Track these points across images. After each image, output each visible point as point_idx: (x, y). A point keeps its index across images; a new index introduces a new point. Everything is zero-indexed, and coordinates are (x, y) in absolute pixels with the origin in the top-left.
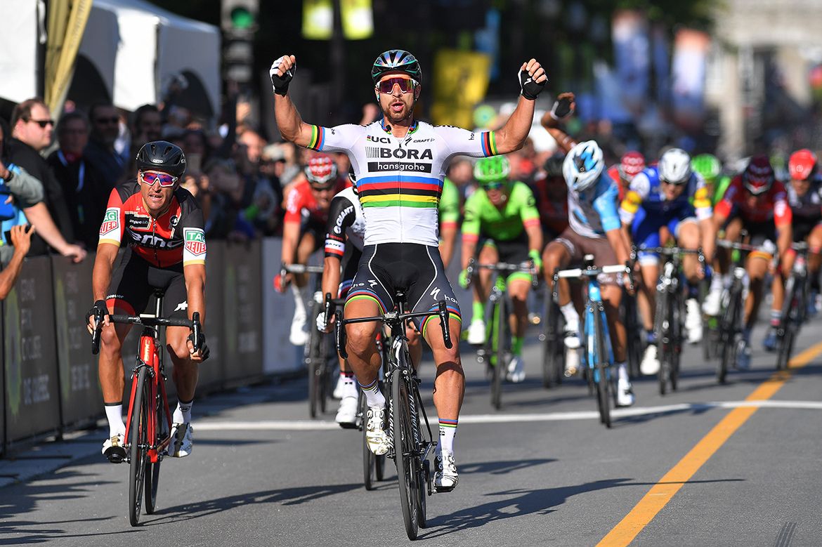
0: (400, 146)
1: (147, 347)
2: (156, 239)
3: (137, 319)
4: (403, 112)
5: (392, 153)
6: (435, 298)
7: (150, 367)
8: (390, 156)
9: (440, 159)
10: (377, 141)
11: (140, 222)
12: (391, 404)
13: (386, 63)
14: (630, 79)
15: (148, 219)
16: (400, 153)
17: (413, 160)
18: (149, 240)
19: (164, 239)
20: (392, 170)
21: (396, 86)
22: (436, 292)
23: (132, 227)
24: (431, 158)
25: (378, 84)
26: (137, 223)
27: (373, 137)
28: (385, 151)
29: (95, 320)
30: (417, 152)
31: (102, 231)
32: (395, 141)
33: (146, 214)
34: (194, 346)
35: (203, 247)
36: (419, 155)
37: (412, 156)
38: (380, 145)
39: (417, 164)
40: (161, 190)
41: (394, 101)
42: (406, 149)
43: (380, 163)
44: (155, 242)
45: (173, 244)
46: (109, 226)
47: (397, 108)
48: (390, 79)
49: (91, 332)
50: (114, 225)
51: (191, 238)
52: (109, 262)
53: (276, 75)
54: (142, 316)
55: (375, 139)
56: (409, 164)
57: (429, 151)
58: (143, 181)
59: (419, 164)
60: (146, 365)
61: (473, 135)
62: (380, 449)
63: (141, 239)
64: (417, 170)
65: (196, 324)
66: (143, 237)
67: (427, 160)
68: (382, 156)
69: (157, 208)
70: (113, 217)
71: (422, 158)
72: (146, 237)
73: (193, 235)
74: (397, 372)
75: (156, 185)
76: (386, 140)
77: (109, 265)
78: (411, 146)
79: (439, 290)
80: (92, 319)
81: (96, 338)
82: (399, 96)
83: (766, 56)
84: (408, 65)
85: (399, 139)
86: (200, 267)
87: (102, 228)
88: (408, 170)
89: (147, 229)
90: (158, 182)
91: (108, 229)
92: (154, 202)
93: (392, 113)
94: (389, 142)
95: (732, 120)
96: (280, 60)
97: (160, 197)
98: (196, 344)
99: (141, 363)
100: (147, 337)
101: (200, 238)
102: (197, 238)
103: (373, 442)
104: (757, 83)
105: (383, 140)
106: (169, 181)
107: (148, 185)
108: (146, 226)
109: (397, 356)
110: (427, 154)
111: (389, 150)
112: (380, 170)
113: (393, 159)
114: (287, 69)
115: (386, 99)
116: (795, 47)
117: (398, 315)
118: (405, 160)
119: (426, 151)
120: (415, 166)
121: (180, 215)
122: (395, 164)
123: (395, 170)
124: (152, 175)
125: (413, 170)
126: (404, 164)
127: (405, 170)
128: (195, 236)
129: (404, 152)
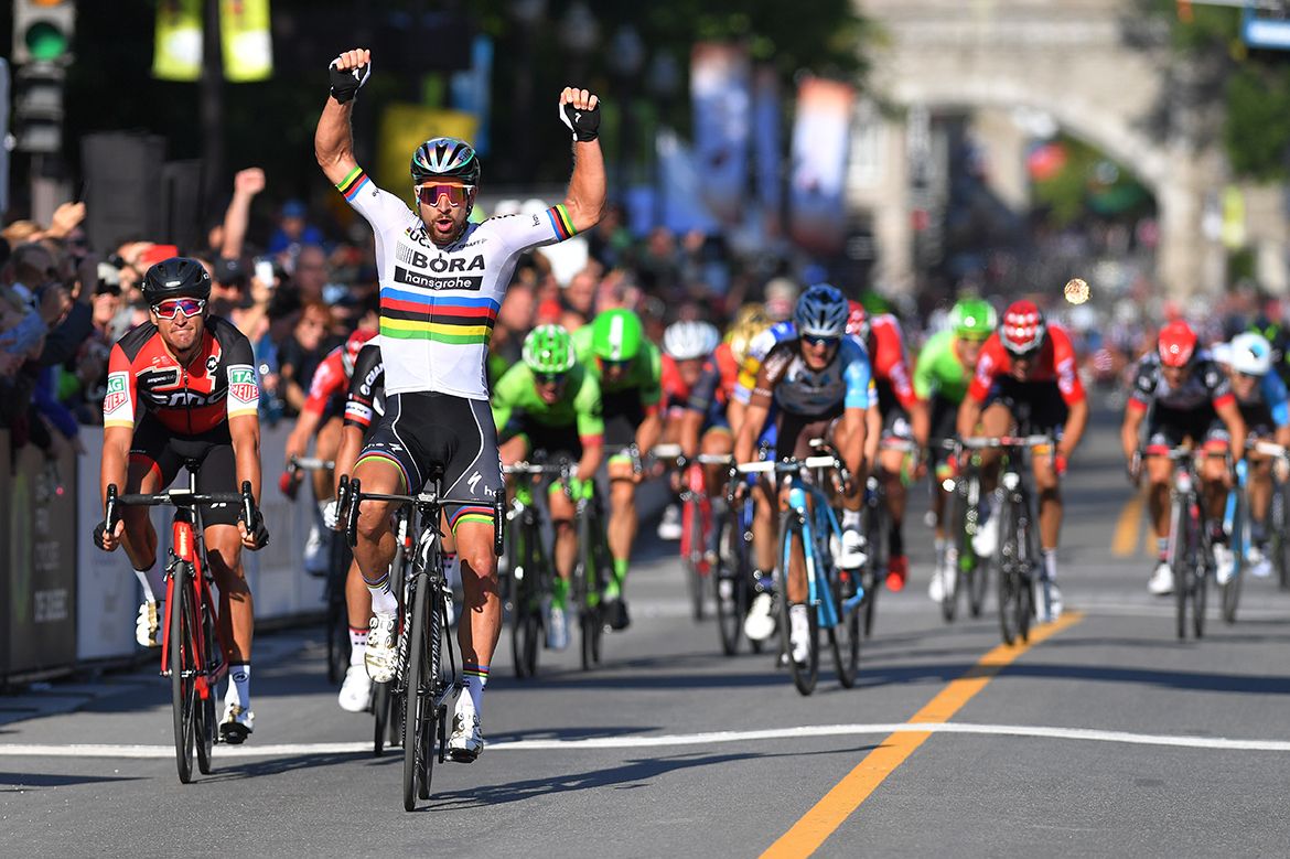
0: (441, 255)
1: (183, 536)
2: (190, 396)
5: (428, 262)
6: (472, 490)
7: (188, 563)
8: (424, 266)
9: (495, 268)
10: (416, 240)
11: (163, 378)
12: (408, 620)
13: (431, 164)
14: (718, 160)
15: (174, 372)
16: (439, 265)
17: (457, 273)
18: (180, 399)
19: (202, 395)
20: (423, 286)
21: (444, 197)
22: (475, 479)
23: (151, 389)
24: (482, 268)
26: (159, 380)
27: (412, 233)
28: (420, 257)
30: (463, 261)
34: (247, 527)
35: (253, 391)
36: (466, 266)
37: (456, 268)
38: (414, 247)
39: (460, 279)
40: (186, 322)
42: (448, 258)
43: (410, 273)
44: (189, 400)
45: (215, 398)
50: (121, 397)
51: (239, 379)
55: (414, 237)
56: (449, 279)
57: (480, 258)
58: (159, 316)
59: (464, 279)
60: (183, 561)
61: (536, 218)
62: (382, 675)
63: (169, 401)
64: (459, 288)
65: (247, 497)
66: (170, 398)
67: (476, 272)
68: (414, 264)
70: (119, 385)
71: (470, 268)
72: (175, 396)
74: (423, 577)
75: (179, 317)
76: (426, 245)
78: (457, 253)
79: (480, 477)
82: (447, 210)
83: (953, 124)
84: (462, 167)
86: (250, 418)
88: (447, 288)
89: (176, 384)
90: (179, 311)
91: (115, 404)
93: (438, 232)
94: (428, 247)
95: (893, 234)
98: (249, 524)
99: (177, 558)
100: (182, 523)
101: (250, 379)
102: (246, 378)
103: (373, 663)
104: (936, 173)
105: (421, 242)
106: (194, 306)
107: (168, 319)
108: (173, 381)
109: (424, 555)
110: (477, 263)
111: (425, 258)
112: (407, 282)
113: (428, 271)
116: (1005, 109)
117: (436, 499)
118: (446, 274)
119: (476, 258)
120: (458, 281)
121: (220, 351)
122: (429, 278)
123: (428, 287)
124: (170, 305)
125: (454, 288)
126: (443, 280)
127: (442, 288)
128: (243, 376)
129: (445, 263)
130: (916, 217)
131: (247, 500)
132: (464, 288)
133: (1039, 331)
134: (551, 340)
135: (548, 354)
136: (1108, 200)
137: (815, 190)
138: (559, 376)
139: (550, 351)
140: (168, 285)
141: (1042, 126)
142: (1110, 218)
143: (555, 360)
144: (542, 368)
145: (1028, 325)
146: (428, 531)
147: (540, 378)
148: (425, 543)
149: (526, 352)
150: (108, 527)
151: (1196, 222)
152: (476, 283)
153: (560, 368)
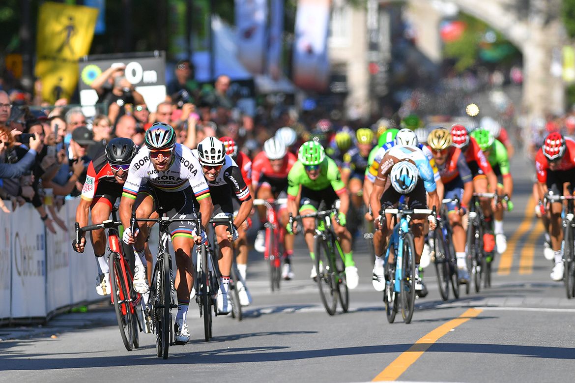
70: (90, 182)
91: (87, 189)
130: (371, 66)
133: (561, 149)
134: (311, 149)
135: (310, 156)
136: (490, 54)
137: (310, 51)
138: (317, 166)
139: (311, 155)
141: (450, 9)
142: (492, 66)
143: (314, 159)
144: (307, 163)
145: (556, 146)
147: (307, 167)
149: (300, 155)
150: (77, 242)
151: (546, 68)
153: (316, 163)
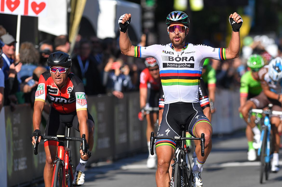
0: (178, 56)
1: (61, 151)
2: (62, 99)
3: (56, 138)
4: (180, 41)
5: (174, 59)
7: (62, 160)
8: (173, 60)
9: (198, 61)
10: (167, 53)
11: (53, 91)
13: (172, 18)
15: (57, 90)
16: (178, 59)
17: (185, 62)
18: (59, 100)
19: (66, 99)
20: (174, 67)
21: (177, 30)
23: (50, 93)
24: (194, 60)
25: (168, 27)
26: (52, 91)
27: (165, 51)
28: (171, 58)
29: (35, 138)
30: (187, 58)
31: (36, 95)
32: (176, 53)
33: (55, 87)
35: (85, 102)
36: (188, 59)
37: (184, 60)
38: (168, 55)
39: (186, 64)
40: (60, 75)
41: (175, 36)
42: (181, 57)
43: (168, 63)
44: (62, 101)
45: (71, 101)
46: (39, 92)
47: (177, 39)
48: (174, 26)
49: (33, 144)
50: (42, 92)
51: (80, 97)
52: (40, 110)
53: (121, 23)
54: (58, 136)
55: (166, 52)
56: (182, 64)
57: (193, 57)
59: (188, 64)
60: (60, 160)
61: (214, 49)
63: (55, 100)
64: (186, 67)
66: (55, 99)
67: (191, 62)
68: (169, 60)
69: (59, 84)
70: (42, 88)
71: (189, 60)
72: (57, 99)
73: (80, 96)
76: (172, 53)
77: (41, 111)
78: (184, 55)
80: (33, 138)
81: (36, 147)
82: (178, 34)
84: (183, 19)
85: (178, 52)
86: (84, 112)
87: (36, 93)
88: (182, 67)
89: (57, 94)
90: (58, 71)
91: (39, 94)
92: (58, 81)
93: (175, 42)
94: (173, 54)
96: (123, 16)
97: (60, 79)
99: (58, 159)
100: (61, 146)
101: (84, 97)
102: (82, 97)
105: (170, 53)
107: (54, 73)
108: (56, 93)
109: (177, 157)
110: (192, 59)
111: (173, 58)
112: (168, 67)
113: (175, 62)
114: (127, 20)
115: (172, 35)
117: (180, 138)
118: (181, 62)
119: (191, 57)
120: (186, 65)
121: (73, 86)
122: (175, 64)
123: (176, 67)
124: (55, 69)
125: (185, 67)
126: (180, 64)
127: (181, 67)
128: (81, 96)
129: (180, 58)
131: (83, 141)
132: (188, 67)
140: (55, 62)
146: (178, 149)
148: (177, 153)
152: (192, 66)
